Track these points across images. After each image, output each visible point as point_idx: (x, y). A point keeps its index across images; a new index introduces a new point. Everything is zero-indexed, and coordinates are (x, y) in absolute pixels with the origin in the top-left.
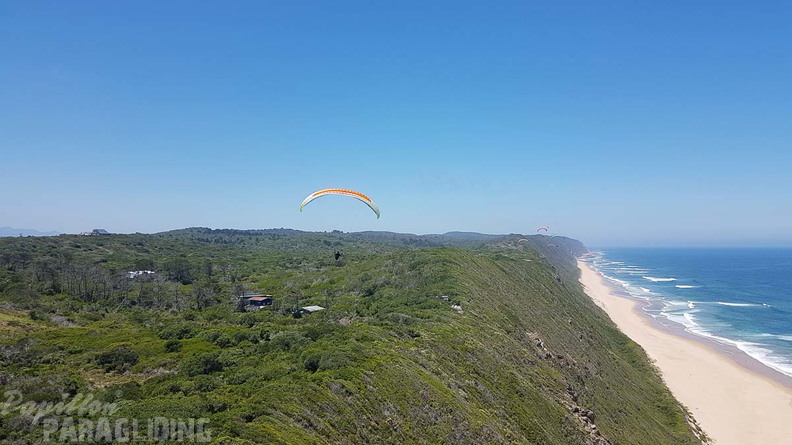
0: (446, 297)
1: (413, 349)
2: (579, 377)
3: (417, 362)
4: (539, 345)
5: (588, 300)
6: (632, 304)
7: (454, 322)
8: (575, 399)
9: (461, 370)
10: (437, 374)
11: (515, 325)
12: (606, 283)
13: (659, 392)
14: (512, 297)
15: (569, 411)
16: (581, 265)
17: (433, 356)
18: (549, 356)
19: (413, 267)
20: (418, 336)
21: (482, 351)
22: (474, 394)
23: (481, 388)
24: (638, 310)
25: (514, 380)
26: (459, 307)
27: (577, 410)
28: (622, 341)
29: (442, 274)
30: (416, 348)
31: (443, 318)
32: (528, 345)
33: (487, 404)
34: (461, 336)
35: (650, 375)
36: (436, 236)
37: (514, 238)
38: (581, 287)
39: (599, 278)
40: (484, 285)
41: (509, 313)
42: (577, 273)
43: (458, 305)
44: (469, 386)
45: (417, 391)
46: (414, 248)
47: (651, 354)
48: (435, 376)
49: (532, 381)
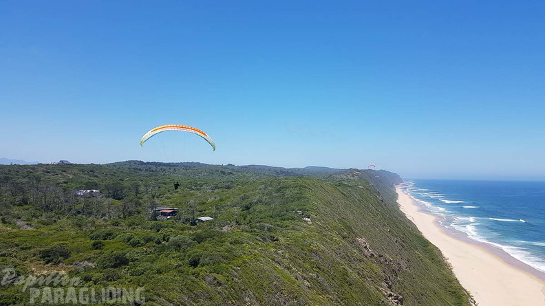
0: (300, 212)
1: (272, 250)
2: (393, 270)
3: (273, 260)
4: (366, 247)
5: (403, 216)
6: (433, 218)
7: (304, 230)
8: (390, 287)
9: (307, 266)
10: (289, 268)
11: (349, 233)
12: (416, 203)
13: (450, 281)
14: (348, 212)
15: (385, 296)
16: (398, 190)
17: (287, 255)
18: (372, 255)
19: (278, 191)
20: (277, 240)
21: (323, 252)
22: (316, 285)
23: (321, 279)
24: (436, 222)
25: (346, 274)
26: (309, 220)
27: (390, 295)
28: (425, 244)
29: (298, 196)
30: (274, 250)
31: (296, 227)
32: (358, 247)
33: (324, 291)
34: (308, 241)
35: (444, 269)
36: (299, 169)
37: (351, 171)
38: (397, 206)
39: (410, 200)
40: (329, 204)
41: (345, 224)
42: (395, 196)
43: (309, 218)
44: (312, 277)
45: (272, 282)
46: (281, 177)
47: (445, 254)
48: (286, 271)
49: (359, 274)
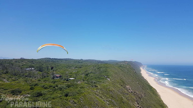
0: (106, 76)
1: (95, 90)
2: (139, 97)
3: (96, 94)
4: (129, 89)
5: (143, 78)
6: (154, 78)
7: (107, 83)
8: (138, 104)
9: (108, 96)
10: (101, 97)
11: (123, 84)
12: (147, 73)
13: (160, 101)
14: (123, 76)
15: (136, 107)
16: (141, 69)
17: (101, 92)
18: (132, 92)
19: (98, 69)
20: (97, 87)
21: (114, 91)
22: (111, 103)
23: (113, 101)
24: (155, 80)
25: (122, 99)
26: (109, 79)
27: (138, 107)
28: (151, 88)
29: (105, 70)
30: (96, 90)
31: (104, 82)
32: (127, 89)
33: (114, 105)
34: (109, 87)
35: (158, 97)
36: (106, 61)
37: (125, 62)
38: (141, 74)
39: (146, 72)
40: (116, 73)
41: (122, 81)
42: (140, 71)
43: (109, 78)
44: (110, 100)
45: (95, 102)
46: (100, 64)
47: (158, 91)
48: (100, 98)
49: (127, 99)
